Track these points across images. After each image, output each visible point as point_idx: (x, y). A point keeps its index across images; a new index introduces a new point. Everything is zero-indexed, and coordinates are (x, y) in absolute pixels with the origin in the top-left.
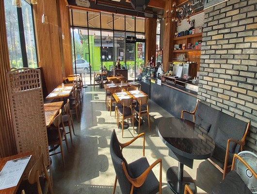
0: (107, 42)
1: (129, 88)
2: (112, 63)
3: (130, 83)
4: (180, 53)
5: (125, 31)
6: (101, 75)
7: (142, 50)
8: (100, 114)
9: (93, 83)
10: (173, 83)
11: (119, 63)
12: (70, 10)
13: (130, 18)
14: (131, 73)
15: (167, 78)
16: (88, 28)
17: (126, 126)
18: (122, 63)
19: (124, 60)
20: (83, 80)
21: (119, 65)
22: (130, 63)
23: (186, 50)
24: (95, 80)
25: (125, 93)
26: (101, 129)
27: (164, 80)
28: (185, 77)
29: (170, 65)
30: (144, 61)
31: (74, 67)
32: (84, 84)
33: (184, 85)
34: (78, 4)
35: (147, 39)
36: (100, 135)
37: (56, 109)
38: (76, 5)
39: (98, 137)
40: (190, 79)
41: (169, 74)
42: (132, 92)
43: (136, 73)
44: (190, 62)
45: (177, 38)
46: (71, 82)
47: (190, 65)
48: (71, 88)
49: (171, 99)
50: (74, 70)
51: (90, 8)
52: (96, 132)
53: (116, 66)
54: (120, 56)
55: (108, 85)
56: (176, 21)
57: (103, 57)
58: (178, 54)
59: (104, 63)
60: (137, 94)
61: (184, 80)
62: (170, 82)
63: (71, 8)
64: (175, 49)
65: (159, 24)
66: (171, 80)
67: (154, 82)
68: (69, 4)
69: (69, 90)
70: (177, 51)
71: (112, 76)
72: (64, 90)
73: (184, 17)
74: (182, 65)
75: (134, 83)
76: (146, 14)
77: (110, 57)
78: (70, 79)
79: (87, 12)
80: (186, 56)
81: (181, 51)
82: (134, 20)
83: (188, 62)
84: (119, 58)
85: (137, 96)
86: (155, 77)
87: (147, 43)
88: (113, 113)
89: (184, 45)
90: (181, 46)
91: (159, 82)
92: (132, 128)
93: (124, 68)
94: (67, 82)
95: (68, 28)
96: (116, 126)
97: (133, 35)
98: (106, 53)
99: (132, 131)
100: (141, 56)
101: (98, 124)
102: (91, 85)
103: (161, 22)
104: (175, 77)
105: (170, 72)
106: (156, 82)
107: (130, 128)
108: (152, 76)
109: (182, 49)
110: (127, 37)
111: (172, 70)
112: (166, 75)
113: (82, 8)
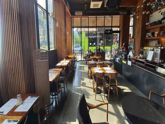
0: (93, 34)
1: (103, 65)
2: (95, 48)
3: (105, 62)
4: (153, 40)
5: (104, 27)
6: (87, 55)
7: (117, 39)
8: (83, 80)
9: (82, 60)
10: (142, 65)
11: (99, 48)
12: (72, 19)
13: (108, 18)
14: (108, 54)
15: (137, 61)
16: (81, 27)
17: (100, 92)
18: (102, 48)
19: (103, 46)
20: (77, 57)
21: (99, 49)
22: (108, 48)
23: (159, 37)
24: (83, 58)
25: (100, 68)
26: (82, 89)
27: (134, 61)
28: (156, 61)
29: (141, 50)
30: (118, 47)
31: (73, 50)
32: (77, 60)
33: (155, 68)
34: (76, 15)
35: (122, 30)
36: (81, 94)
37: (58, 73)
38: (75, 15)
39: (80, 94)
40: (162, 63)
41: (139, 57)
42: (105, 68)
43: (111, 55)
44: (162, 48)
45: (149, 27)
46: (70, 58)
47: (161, 50)
48: (68, 61)
49: (141, 78)
50: (73, 51)
51: (82, 15)
52: (79, 91)
53: (97, 50)
54: (100, 43)
55: (89, 61)
56: (147, 13)
57: (91, 44)
58: (150, 41)
59: (90, 48)
60: (109, 70)
61: (155, 64)
62: (139, 64)
63: (73, 17)
64: (147, 36)
65: (133, 18)
66: (141, 62)
67: (125, 63)
68: (72, 15)
69: (67, 63)
70: (149, 38)
71: (94, 56)
72: (65, 62)
73: (157, 10)
74: (153, 50)
75: (108, 62)
76: (120, 13)
77: (95, 44)
78: (70, 56)
79: (81, 18)
80: (159, 43)
81: (154, 38)
82: (111, 18)
83: (159, 48)
84: (100, 44)
85: (108, 72)
86: (126, 59)
87: (121, 34)
88: (92, 81)
89: (156, 33)
90: (153, 34)
91: (130, 63)
92: (103, 94)
93: (102, 51)
94: (67, 58)
95: (70, 28)
96: (92, 90)
97: (110, 28)
98: (92, 41)
99: (103, 97)
100: (116, 43)
101: (81, 86)
102: (81, 61)
103: (133, 17)
104: (145, 60)
105: (140, 55)
106: (127, 63)
107: (102, 94)
108: (124, 57)
109: (154, 36)
110: (106, 30)
111: (142, 54)
112: (137, 58)
113: (78, 16)
